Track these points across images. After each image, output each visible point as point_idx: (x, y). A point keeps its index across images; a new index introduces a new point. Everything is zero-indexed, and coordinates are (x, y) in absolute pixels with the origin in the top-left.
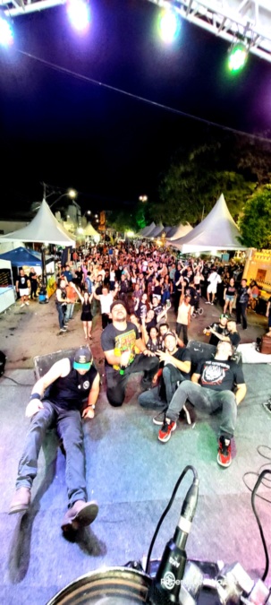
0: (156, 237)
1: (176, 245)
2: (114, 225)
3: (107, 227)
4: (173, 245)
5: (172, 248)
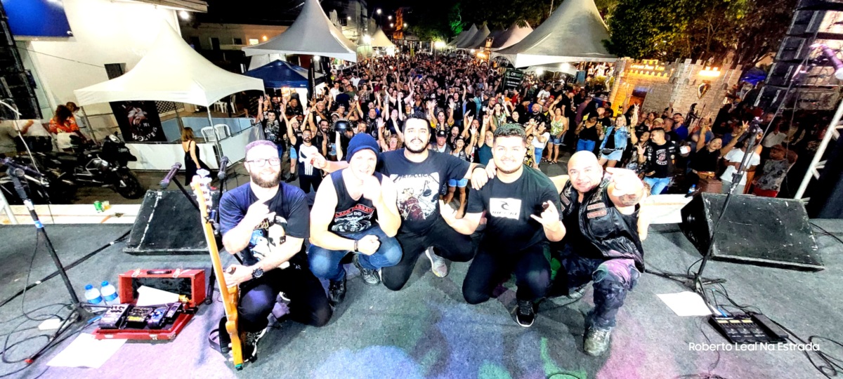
0: (478, 47)
1: (505, 56)
4: (502, 55)
5: (500, 61)
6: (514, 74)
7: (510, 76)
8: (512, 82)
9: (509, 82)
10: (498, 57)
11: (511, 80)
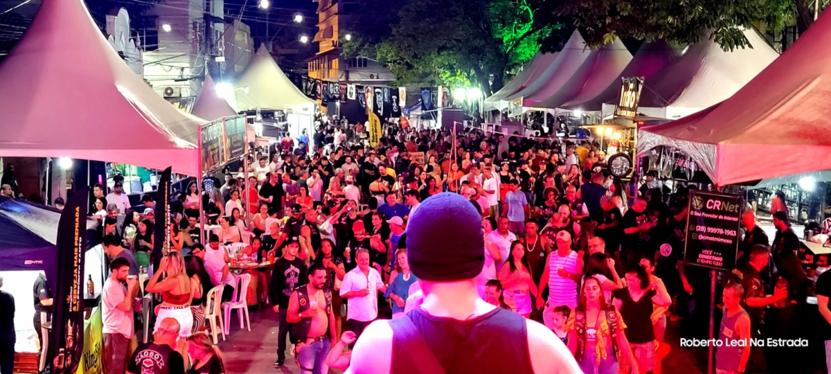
0: (595, 105)
1: (686, 146)
2: (385, 51)
3: (351, 64)
4: (673, 143)
5: (669, 161)
6: (717, 204)
7: (704, 210)
8: (711, 230)
9: (702, 228)
10: (660, 148)
11: (709, 223)
